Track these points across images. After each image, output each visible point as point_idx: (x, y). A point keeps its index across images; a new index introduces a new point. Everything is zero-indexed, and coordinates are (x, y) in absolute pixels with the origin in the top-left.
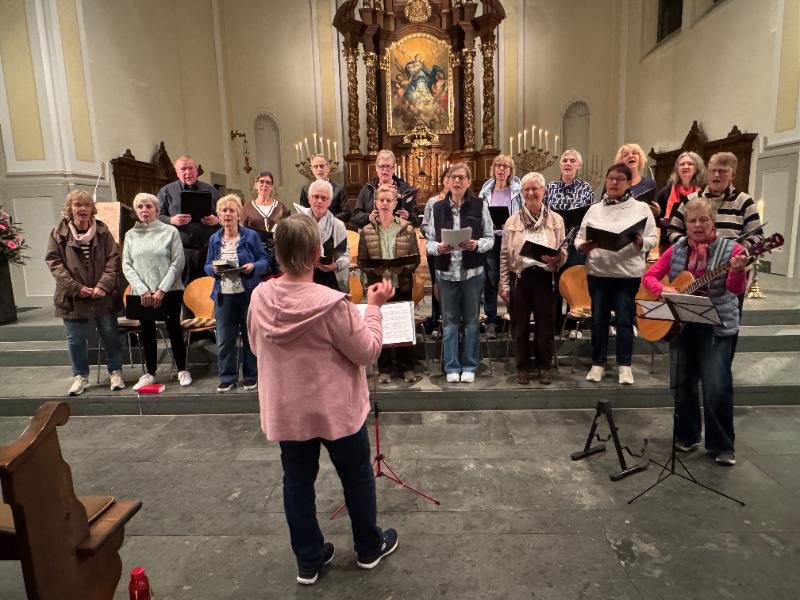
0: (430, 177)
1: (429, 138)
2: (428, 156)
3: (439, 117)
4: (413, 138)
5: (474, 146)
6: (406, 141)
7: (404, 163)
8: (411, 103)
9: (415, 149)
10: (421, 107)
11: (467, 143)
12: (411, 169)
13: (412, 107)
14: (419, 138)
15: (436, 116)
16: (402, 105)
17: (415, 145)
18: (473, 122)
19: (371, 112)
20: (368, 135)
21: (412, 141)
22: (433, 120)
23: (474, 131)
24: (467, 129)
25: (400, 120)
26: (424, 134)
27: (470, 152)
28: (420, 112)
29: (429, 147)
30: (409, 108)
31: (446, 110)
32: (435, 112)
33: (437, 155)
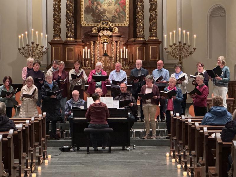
0: (112, 57)
1: (111, 30)
2: (110, 43)
3: (118, 14)
4: (99, 30)
5: (143, 37)
6: (94, 31)
7: (92, 47)
8: (98, 4)
9: (100, 37)
10: (106, 7)
11: (138, 34)
12: (97, 52)
13: (99, 6)
14: (103, 29)
15: (116, 14)
16: (91, 5)
17: (101, 35)
18: (143, 20)
19: (69, 10)
20: (67, 26)
21: (99, 31)
22: (114, 16)
23: (144, 25)
24: (138, 24)
25: (90, 15)
26: (107, 27)
27: (141, 41)
28: (105, 11)
29: (111, 36)
30: (96, 8)
31: (124, 10)
32: (116, 11)
33: (116, 42)
